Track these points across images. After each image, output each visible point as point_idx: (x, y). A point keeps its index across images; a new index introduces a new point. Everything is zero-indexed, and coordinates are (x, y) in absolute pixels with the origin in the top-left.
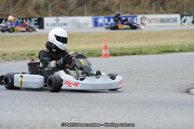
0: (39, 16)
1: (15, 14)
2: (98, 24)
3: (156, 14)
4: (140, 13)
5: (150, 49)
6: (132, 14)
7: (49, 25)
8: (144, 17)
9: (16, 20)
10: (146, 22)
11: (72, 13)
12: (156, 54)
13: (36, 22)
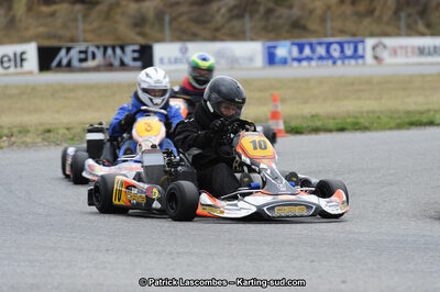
0: (142, 41)
1: (89, 36)
2: (277, 59)
3: (408, 35)
4: (372, 35)
5: (379, 118)
6: (354, 35)
7: (166, 61)
8: (381, 43)
9: (92, 49)
10: (385, 55)
11: (218, 34)
12: (391, 129)
13: (136, 55)
